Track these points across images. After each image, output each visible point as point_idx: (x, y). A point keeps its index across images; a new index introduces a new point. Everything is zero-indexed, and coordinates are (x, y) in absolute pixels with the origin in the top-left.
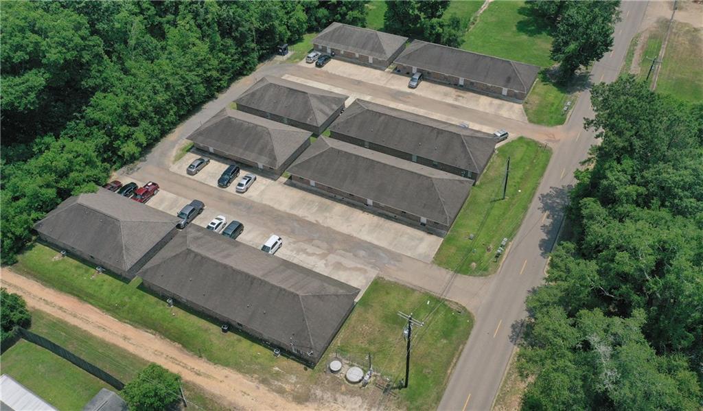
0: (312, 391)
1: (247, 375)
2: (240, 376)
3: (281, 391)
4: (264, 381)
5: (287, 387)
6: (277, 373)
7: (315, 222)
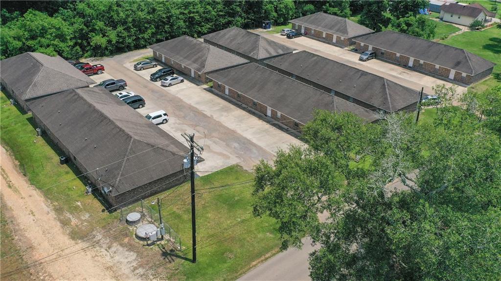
0: (94, 233)
1: (49, 201)
2: (43, 199)
3: (65, 223)
4: (58, 210)
5: (74, 221)
6: (77, 208)
7: (210, 116)
